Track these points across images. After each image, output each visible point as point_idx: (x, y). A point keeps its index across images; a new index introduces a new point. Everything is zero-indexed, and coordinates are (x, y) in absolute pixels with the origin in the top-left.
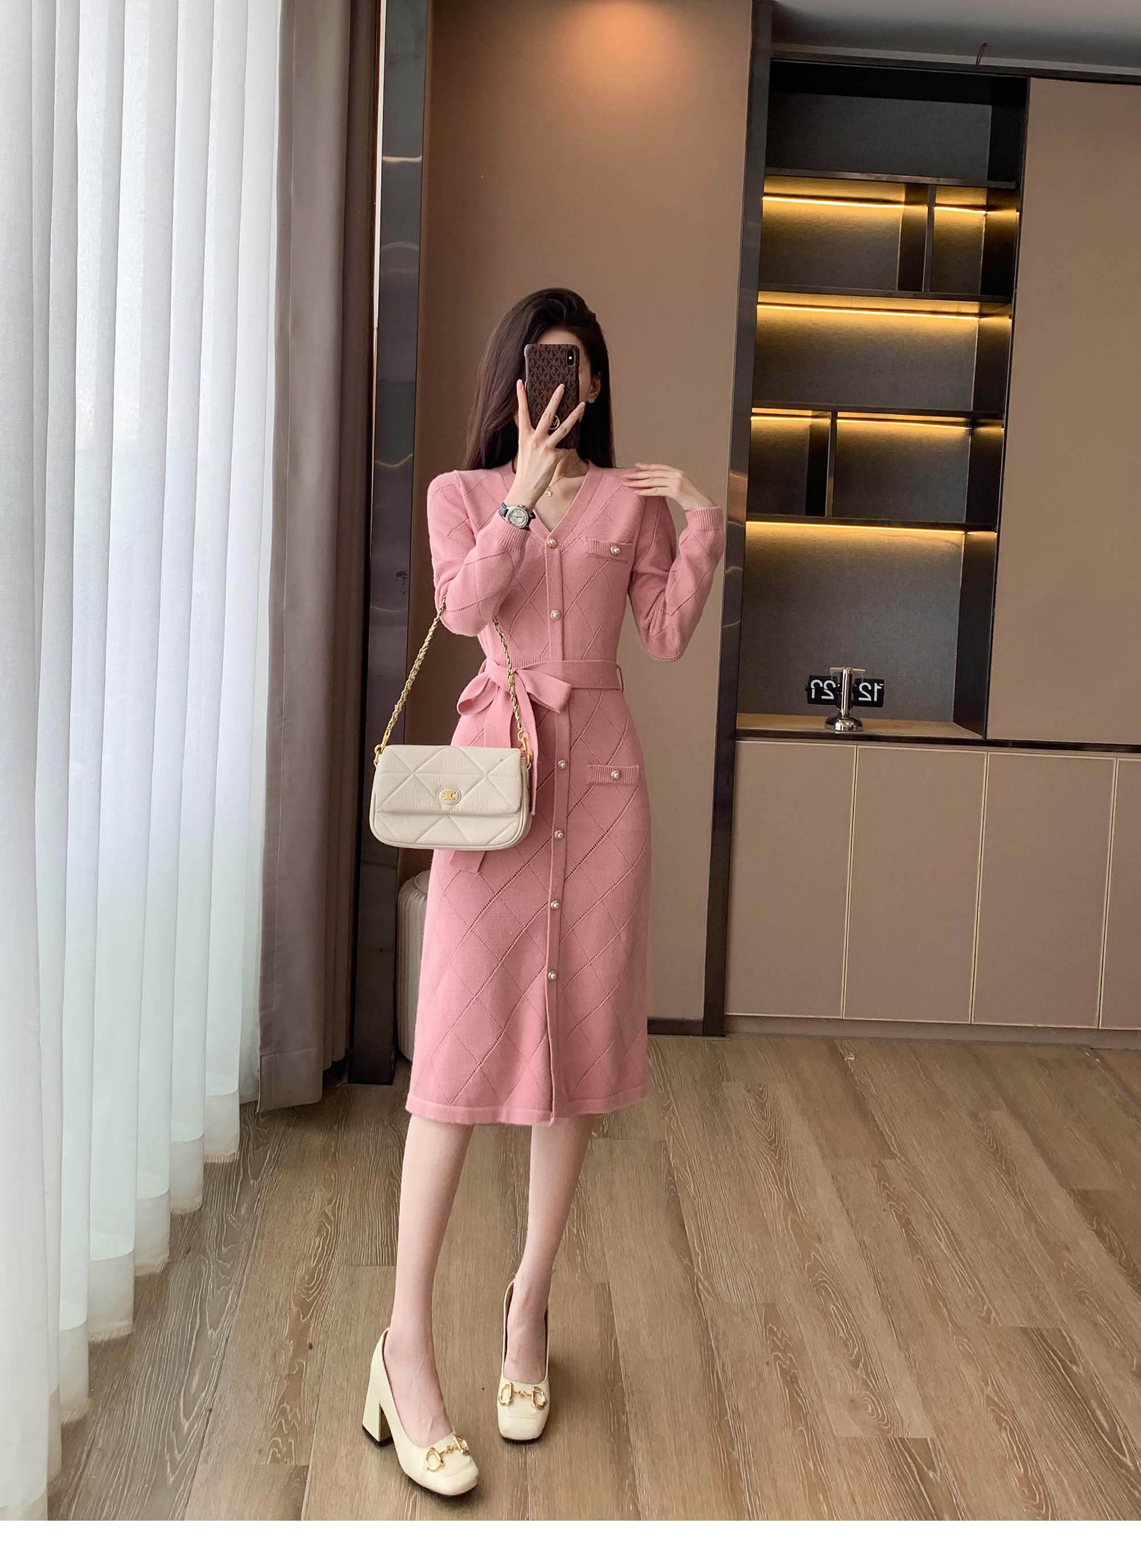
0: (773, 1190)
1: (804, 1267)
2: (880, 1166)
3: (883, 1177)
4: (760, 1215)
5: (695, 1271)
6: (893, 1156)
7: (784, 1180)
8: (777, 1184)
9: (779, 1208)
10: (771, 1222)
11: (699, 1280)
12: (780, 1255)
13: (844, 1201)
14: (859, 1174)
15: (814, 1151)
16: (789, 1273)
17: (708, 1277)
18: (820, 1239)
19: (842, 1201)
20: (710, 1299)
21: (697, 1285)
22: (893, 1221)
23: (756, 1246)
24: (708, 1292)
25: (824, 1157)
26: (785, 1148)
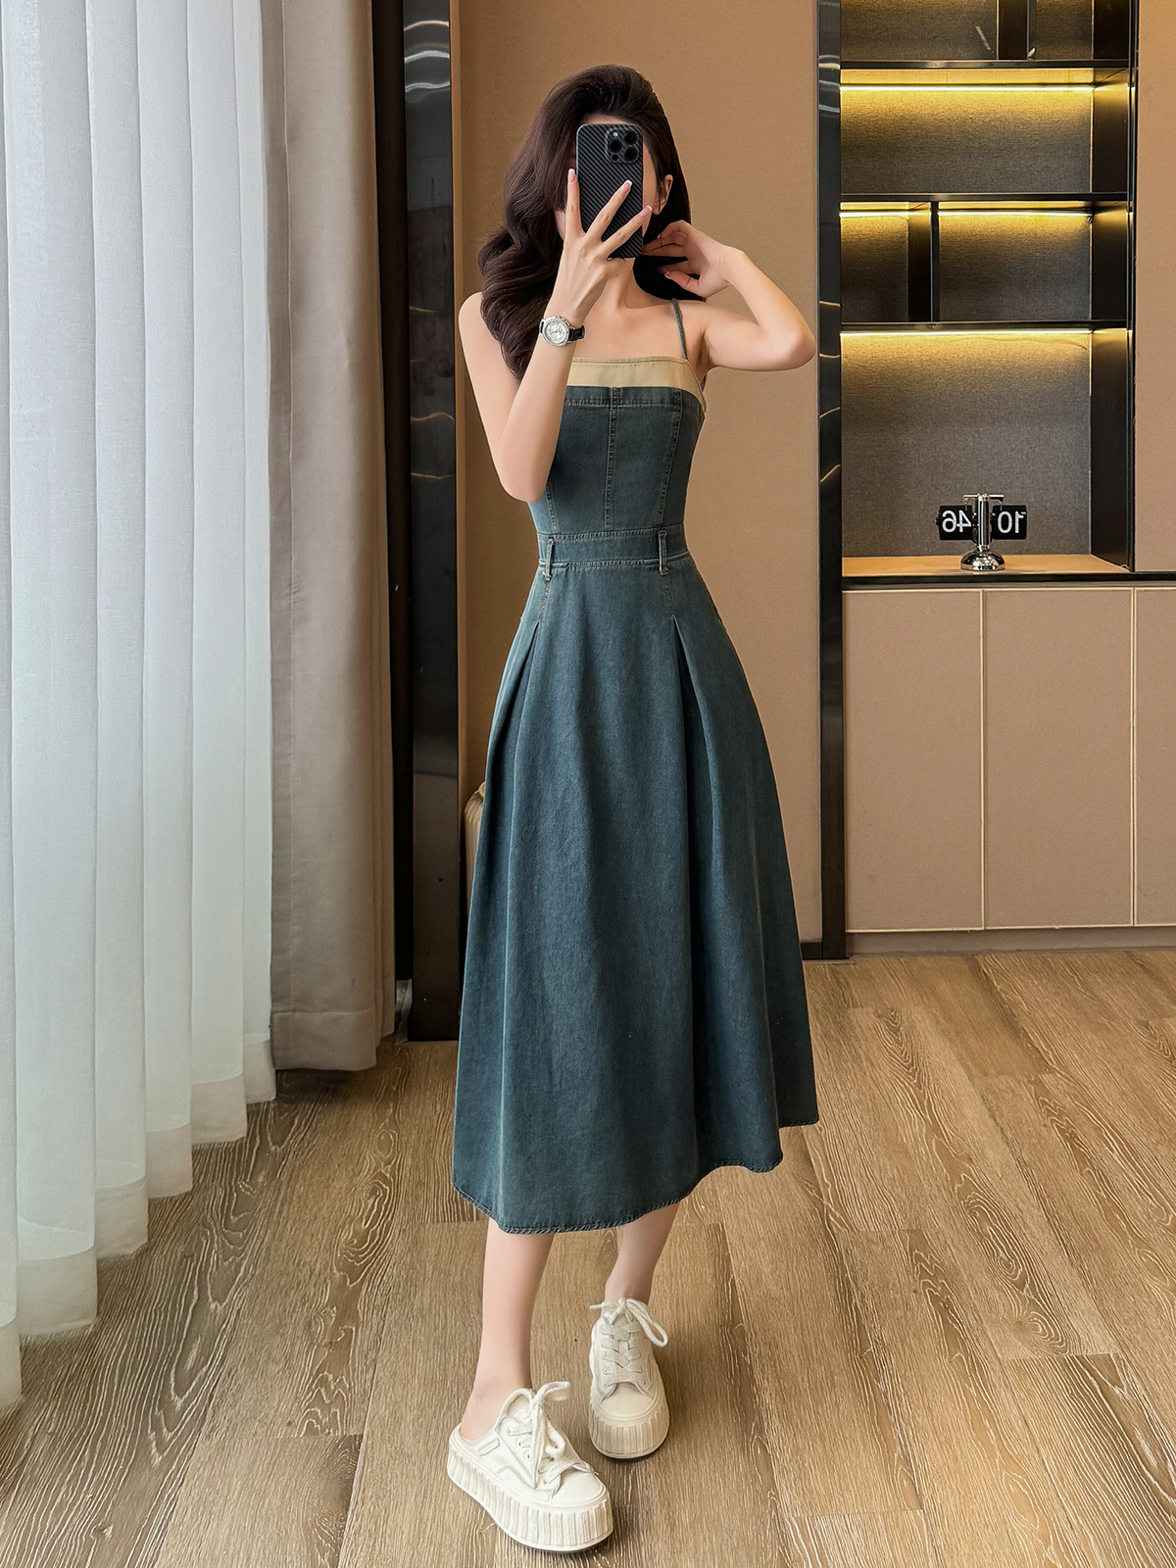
0: (914, 1114)
1: (954, 1190)
2: (1039, 1083)
3: (1041, 1092)
4: (900, 1139)
5: (825, 1202)
6: (1052, 1071)
7: (926, 1103)
8: (917, 1109)
9: (921, 1130)
10: (912, 1147)
11: (828, 1210)
12: (924, 1179)
13: (998, 1119)
14: (1013, 1091)
15: (959, 1071)
16: (936, 1197)
17: (840, 1207)
18: (970, 1159)
19: (995, 1120)
20: (844, 1230)
21: (828, 1217)
22: (1056, 1135)
23: (895, 1171)
24: (842, 1224)
25: (971, 1077)
26: (924, 1070)
